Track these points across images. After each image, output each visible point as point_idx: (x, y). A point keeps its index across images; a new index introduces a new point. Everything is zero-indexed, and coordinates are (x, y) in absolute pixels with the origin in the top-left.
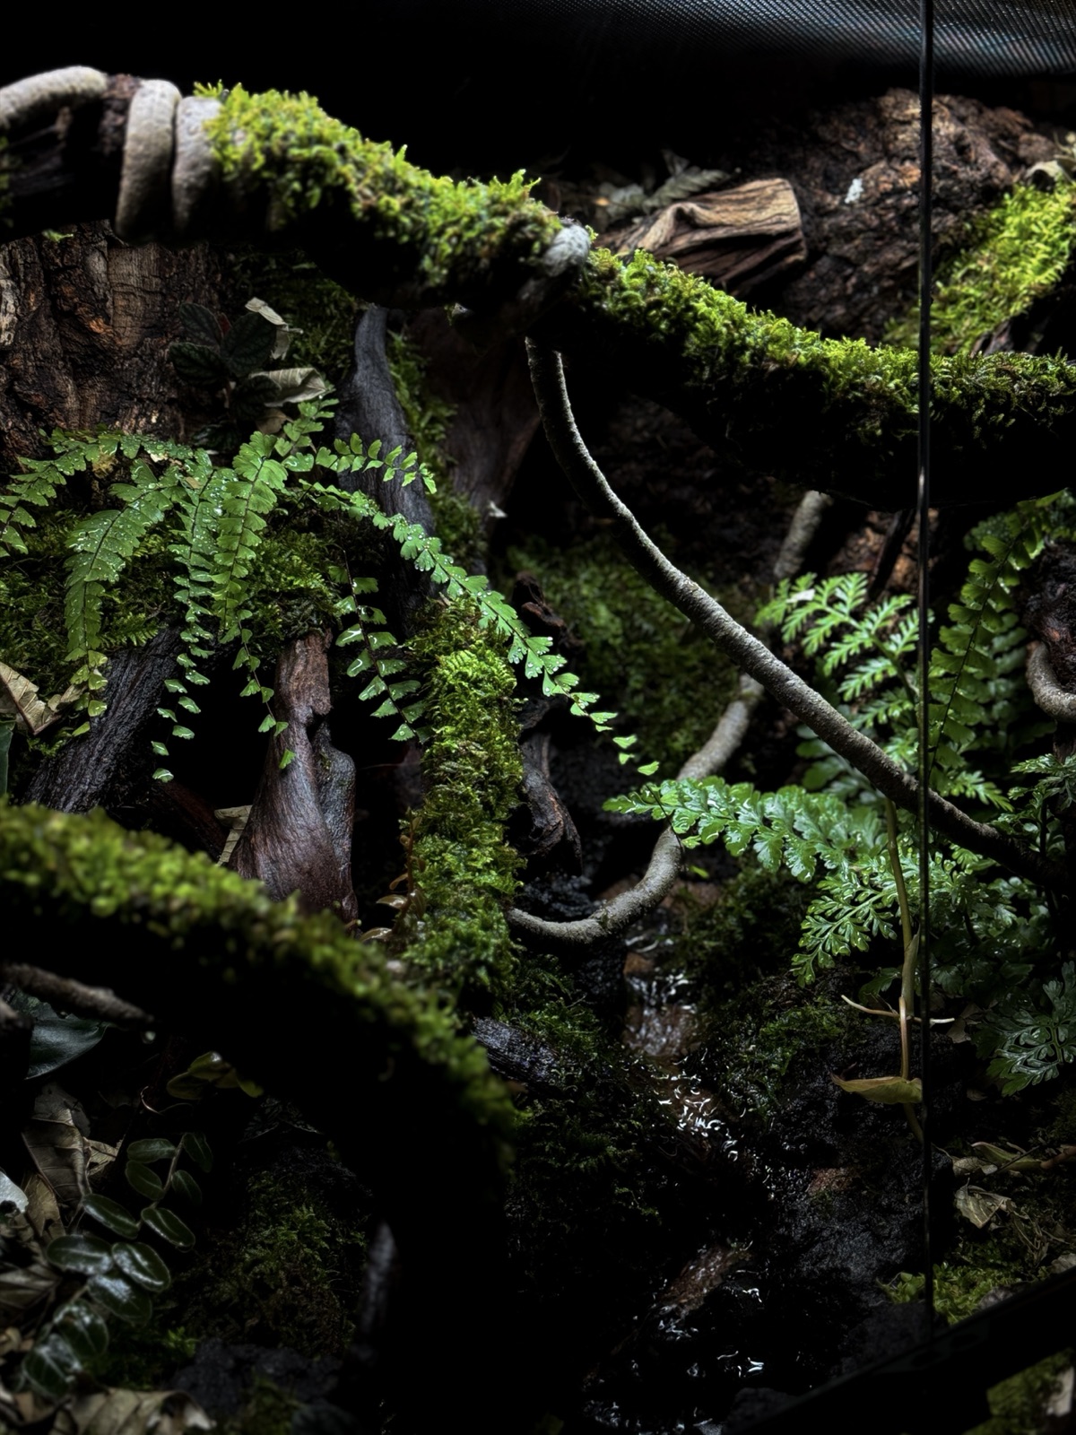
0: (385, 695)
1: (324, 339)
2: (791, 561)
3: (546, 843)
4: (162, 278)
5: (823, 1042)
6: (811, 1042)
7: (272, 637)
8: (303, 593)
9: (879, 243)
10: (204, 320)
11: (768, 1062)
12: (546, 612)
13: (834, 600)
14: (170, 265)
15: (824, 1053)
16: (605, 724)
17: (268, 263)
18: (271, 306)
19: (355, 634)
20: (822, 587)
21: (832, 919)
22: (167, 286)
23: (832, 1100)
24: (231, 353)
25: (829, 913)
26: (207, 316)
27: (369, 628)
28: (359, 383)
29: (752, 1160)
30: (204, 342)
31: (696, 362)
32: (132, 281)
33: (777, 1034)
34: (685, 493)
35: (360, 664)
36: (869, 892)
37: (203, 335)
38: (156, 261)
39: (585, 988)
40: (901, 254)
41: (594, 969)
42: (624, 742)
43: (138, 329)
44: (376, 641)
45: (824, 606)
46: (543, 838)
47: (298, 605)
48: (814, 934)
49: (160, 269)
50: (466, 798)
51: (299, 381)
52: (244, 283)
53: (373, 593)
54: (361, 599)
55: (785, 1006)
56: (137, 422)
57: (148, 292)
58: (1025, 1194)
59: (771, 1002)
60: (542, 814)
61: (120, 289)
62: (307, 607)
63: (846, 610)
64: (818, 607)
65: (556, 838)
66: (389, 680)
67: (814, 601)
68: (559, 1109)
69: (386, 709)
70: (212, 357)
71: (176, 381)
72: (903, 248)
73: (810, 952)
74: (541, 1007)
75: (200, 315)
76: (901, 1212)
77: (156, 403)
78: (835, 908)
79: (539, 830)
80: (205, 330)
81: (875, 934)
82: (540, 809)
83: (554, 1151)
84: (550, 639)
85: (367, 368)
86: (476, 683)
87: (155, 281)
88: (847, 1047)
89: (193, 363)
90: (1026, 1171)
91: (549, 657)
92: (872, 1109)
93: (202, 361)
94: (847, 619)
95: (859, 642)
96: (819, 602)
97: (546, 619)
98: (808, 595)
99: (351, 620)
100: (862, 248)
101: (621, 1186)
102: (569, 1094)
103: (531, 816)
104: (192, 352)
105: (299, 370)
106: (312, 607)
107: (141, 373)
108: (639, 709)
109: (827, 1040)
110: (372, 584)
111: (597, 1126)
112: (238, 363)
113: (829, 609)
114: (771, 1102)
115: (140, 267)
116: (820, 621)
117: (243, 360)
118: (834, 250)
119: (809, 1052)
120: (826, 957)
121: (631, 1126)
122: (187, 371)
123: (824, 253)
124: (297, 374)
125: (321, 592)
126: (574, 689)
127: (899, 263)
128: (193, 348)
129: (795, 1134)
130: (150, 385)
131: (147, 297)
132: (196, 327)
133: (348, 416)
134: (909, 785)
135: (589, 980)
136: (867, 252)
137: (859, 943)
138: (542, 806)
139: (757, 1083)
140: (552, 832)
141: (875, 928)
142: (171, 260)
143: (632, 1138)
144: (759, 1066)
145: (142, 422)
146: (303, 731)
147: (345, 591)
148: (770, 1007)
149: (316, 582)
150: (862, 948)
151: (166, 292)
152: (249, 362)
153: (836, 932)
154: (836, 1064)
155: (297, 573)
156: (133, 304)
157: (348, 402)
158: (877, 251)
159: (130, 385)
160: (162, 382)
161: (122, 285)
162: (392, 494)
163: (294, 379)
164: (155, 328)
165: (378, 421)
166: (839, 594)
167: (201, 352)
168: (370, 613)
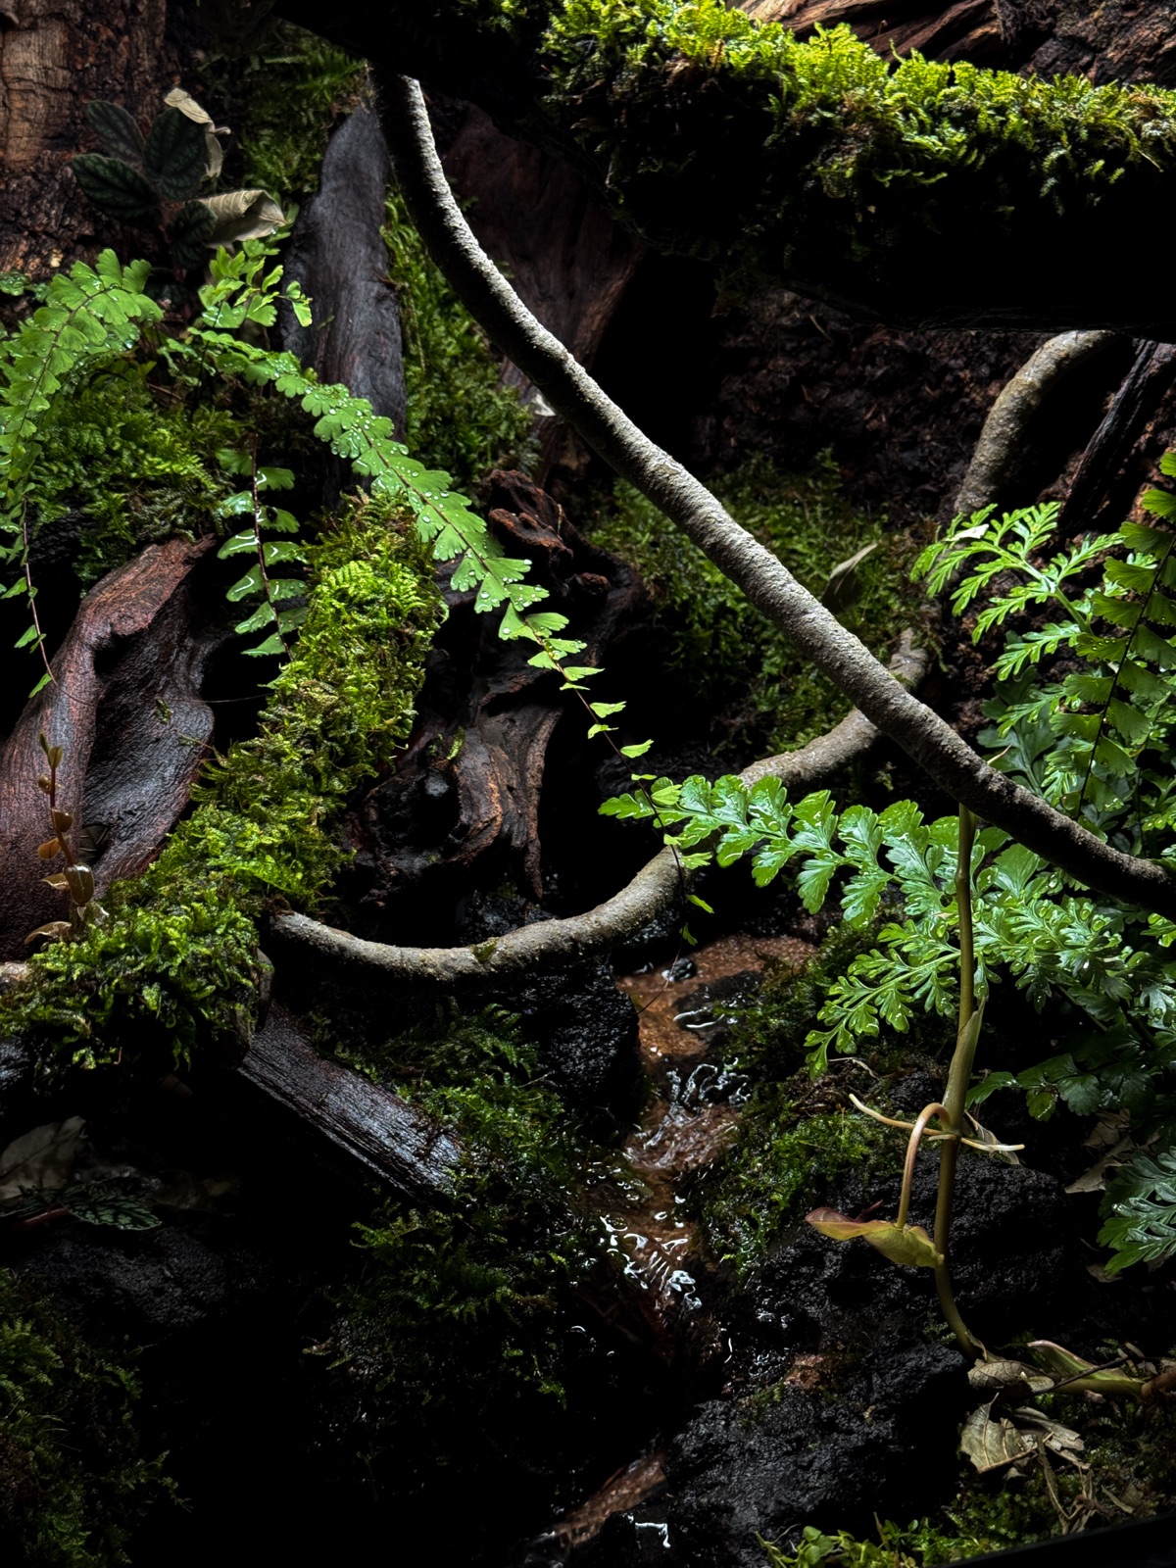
0: (272, 628)
1: (296, 158)
2: (975, 490)
3: (470, 847)
4: (70, 67)
5: (840, 1166)
6: (826, 1164)
7: (116, 539)
8: (172, 481)
9: (1130, 14)
10: (120, 124)
11: (770, 1190)
12: (527, 525)
13: (1011, 537)
14: (84, 54)
15: (841, 1180)
16: (579, 682)
17: (248, 63)
18: (194, 98)
19: (247, 542)
20: (1001, 521)
21: (872, 984)
22: (80, 82)
23: (836, 1253)
24: (159, 171)
25: (872, 974)
26: (123, 119)
27: (268, 536)
28: (320, 209)
29: (715, 1330)
30: (124, 156)
31: (554, 59)
32: (31, 74)
33: (793, 1149)
34: (850, 399)
35: (249, 584)
36: (942, 948)
37: (122, 147)
38: (63, 46)
39: (555, 1065)
40: (1163, 28)
41: (572, 1038)
42: (602, 709)
43: (38, 140)
44: (275, 554)
45: (995, 549)
46: (467, 839)
47: (161, 497)
48: (841, 1005)
49: (68, 57)
50: (278, 756)
51: (243, 208)
52: (217, 92)
53: (284, 490)
54: (266, 497)
55: (813, 1111)
56: (26, 263)
57: (54, 90)
58: (1106, 1432)
59: (793, 1104)
60: (474, 807)
61: (16, 86)
62: (171, 500)
63: (1023, 552)
64: (984, 547)
65: (487, 840)
66: (281, 607)
67: (982, 539)
68: (442, 1226)
69: (271, 646)
70: (129, 176)
71: (92, 213)
72: (1164, 19)
73: (829, 1029)
74: (466, 1082)
75: (114, 117)
76: (850, 1432)
77: (58, 240)
78: (883, 969)
79: (465, 827)
80: (123, 139)
81: (927, 1008)
82: (471, 798)
83: (425, 1283)
84: (528, 562)
85: (336, 190)
86: (361, 606)
87: (62, 73)
88: (873, 1176)
89: (105, 183)
90: (1112, 1393)
91: (521, 587)
92: (900, 1272)
93: (116, 181)
94: (1021, 564)
95: (1030, 595)
96: (992, 542)
97: (525, 535)
98: (976, 531)
99: (244, 522)
100: (1103, 23)
101: (514, 1347)
102: (459, 1206)
103: (459, 807)
104: (100, 168)
105: (243, 192)
106: (179, 501)
107: (35, 197)
108: (773, 703)
109: (847, 1164)
110: (286, 478)
111: (498, 1256)
112: (170, 186)
113: (1001, 552)
114: (758, 1248)
115: (41, 55)
116: (982, 567)
117: (174, 181)
118: (1064, 28)
119: (819, 1179)
120: (846, 1037)
121: (550, 1263)
122: (98, 195)
123: (1049, 34)
124: (240, 200)
125: (197, 481)
126: (556, 635)
127: (1159, 45)
128: (100, 162)
129: (778, 1298)
130: (47, 214)
131: (52, 96)
132: (113, 135)
133: (304, 256)
134: (986, 782)
135: (560, 1054)
136: (1112, 28)
137: (897, 1021)
138: (475, 793)
139: (748, 1218)
140: (481, 831)
141: (929, 1000)
142: (85, 46)
143: (549, 1279)
144: (757, 1194)
145: (34, 263)
146: (87, 655)
147: (242, 484)
148: (791, 1110)
149: (191, 467)
150: (898, 1027)
151: (79, 88)
152: (181, 184)
153: (871, 1002)
154: (853, 1199)
155: (169, 455)
156: (31, 106)
157: (304, 236)
158: (1126, 28)
159: (18, 213)
160: (69, 211)
161: (20, 80)
162: (342, 357)
163: (236, 206)
164: (61, 137)
165: (340, 262)
166: (1020, 530)
167: (112, 167)
168: (271, 516)
